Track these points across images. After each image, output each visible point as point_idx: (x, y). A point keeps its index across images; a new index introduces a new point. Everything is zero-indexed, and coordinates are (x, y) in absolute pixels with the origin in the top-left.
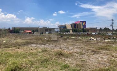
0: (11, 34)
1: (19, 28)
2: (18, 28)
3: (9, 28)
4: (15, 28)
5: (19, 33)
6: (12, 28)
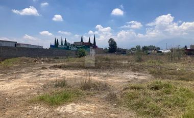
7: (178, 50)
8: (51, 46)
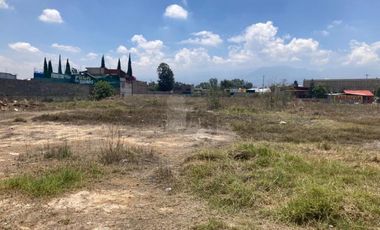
0: (300, 101)
1: (327, 81)
2: (323, 81)
3: (296, 82)
4: (312, 82)
5: (326, 97)
6: (305, 82)
7: (283, 89)
8: (36, 75)
